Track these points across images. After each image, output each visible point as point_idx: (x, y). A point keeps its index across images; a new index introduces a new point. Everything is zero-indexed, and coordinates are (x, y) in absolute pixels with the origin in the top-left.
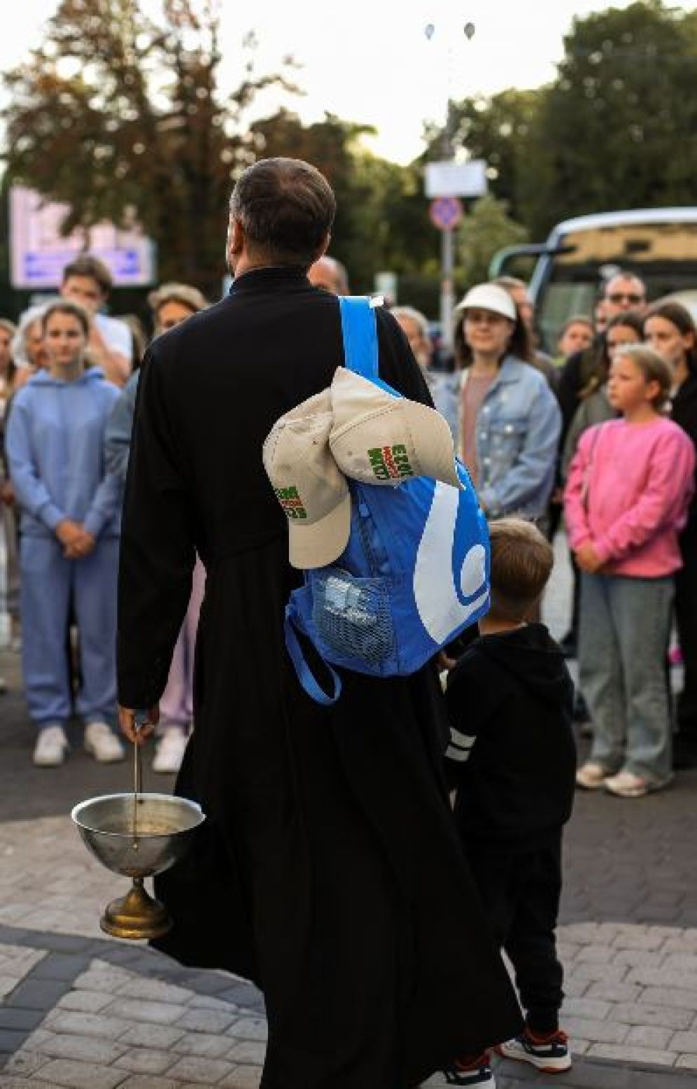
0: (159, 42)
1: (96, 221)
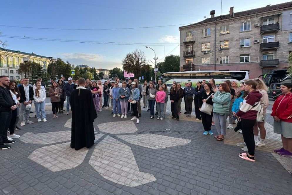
0: (135, 59)
1: (130, 73)
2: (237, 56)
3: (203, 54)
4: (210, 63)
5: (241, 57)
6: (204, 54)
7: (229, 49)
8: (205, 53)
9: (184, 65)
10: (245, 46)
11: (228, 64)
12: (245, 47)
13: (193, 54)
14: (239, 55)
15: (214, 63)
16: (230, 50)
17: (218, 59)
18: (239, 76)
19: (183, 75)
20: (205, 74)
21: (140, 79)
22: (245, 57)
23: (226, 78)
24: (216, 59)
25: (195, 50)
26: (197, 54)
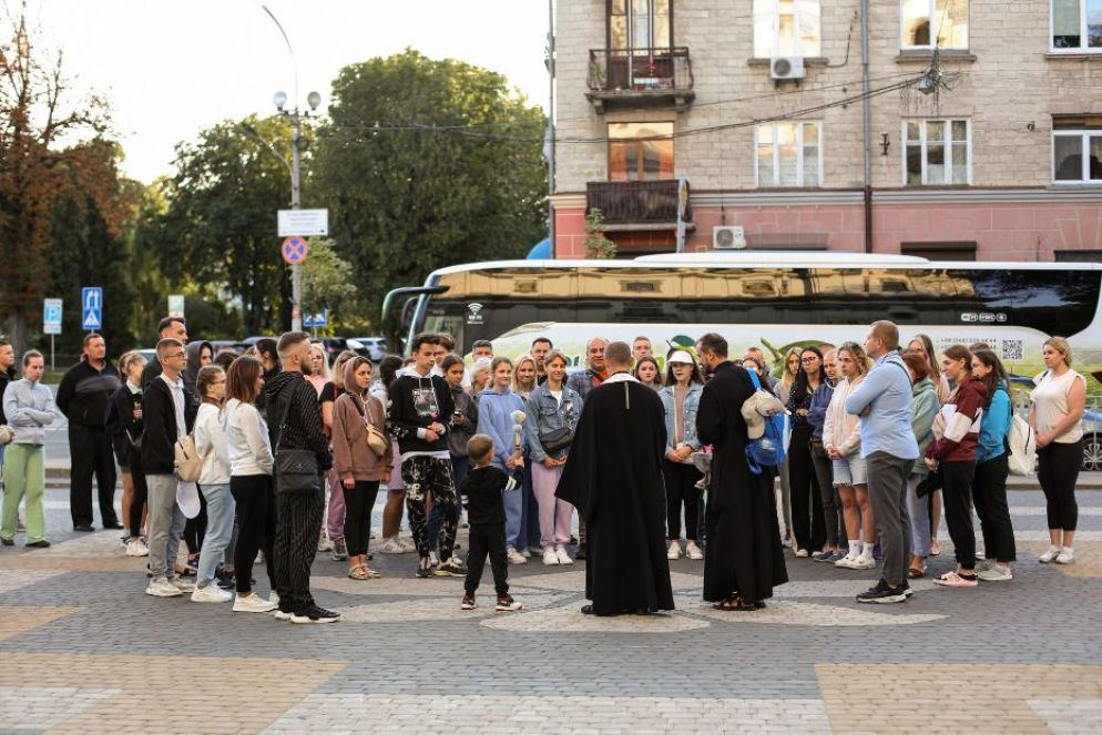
2: (1031, 127)
3: (761, 83)
4: (828, 175)
5: (1057, 138)
6: (771, 88)
7: (972, 60)
8: (783, 79)
9: (589, 185)
10: (1084, 48)
11: (965, 187)
12: (1084, 59)
13: (681, 80)
14: (1044, 121)
15: (861, 178)
16: (975, 67)
17: (891, 140)
18: (1048, 298)
19: (533, 287)
20: (749, 279)
21: (53, 324)
22: (1086, 135)
23: (966, 317)
24: (878, 141)
25: (692, 40)
26: (715, 80)
